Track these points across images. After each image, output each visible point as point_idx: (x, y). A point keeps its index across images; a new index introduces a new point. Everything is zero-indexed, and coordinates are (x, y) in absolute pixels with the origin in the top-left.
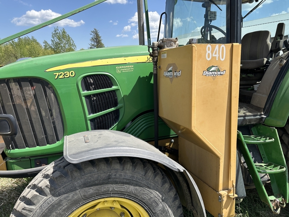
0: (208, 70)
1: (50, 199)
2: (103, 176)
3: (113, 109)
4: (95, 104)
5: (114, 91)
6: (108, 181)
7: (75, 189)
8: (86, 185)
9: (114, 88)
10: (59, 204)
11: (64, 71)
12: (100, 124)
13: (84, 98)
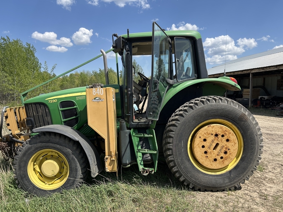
0: (95, 99)
1: (28, 145)
2: (47, 139)
3: (74, 117)
4: (66, 114)
5: (75, 108)
6: (49, 142)
7: (37, 143)
8: (41, 142)
9: (75, 107)
10: (31, 148)
11: (52, 99)
12: (67, 124)
13: (60, 112)
